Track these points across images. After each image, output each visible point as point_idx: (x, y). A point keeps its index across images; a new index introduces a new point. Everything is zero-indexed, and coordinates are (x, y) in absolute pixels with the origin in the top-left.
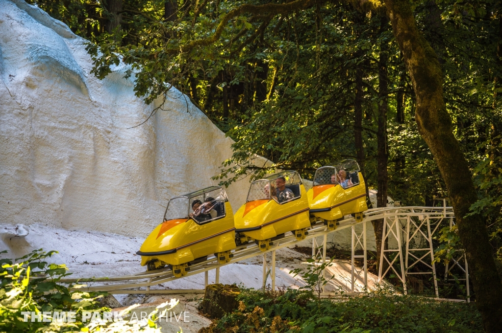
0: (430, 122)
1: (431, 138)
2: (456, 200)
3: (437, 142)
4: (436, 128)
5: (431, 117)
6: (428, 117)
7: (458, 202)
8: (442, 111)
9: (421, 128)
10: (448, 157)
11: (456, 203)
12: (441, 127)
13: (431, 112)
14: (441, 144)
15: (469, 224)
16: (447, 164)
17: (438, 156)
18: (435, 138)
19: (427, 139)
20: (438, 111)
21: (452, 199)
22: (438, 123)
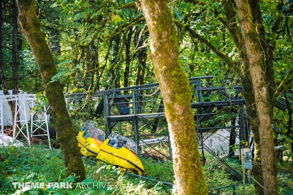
0: (26, 25)
1: (28, 36)
2: (44, 74)
3: (31, 38)
4: (31, 29)
5: (27, 22)
6: (26, 22)
7: (45, 75)
8: (35, 18)
9: (21, 29)
10: (38, 47)
11: (44, 76)
12: (34, 28)
13: (27, 19)
14: (34, 39)
15: (52, 89)
16: (38, 52)
17: (32, 46)
18: (30, 35)
19: (25, 36)
20: (32, 18)
21: (42, 73)
22: (32, 26)
